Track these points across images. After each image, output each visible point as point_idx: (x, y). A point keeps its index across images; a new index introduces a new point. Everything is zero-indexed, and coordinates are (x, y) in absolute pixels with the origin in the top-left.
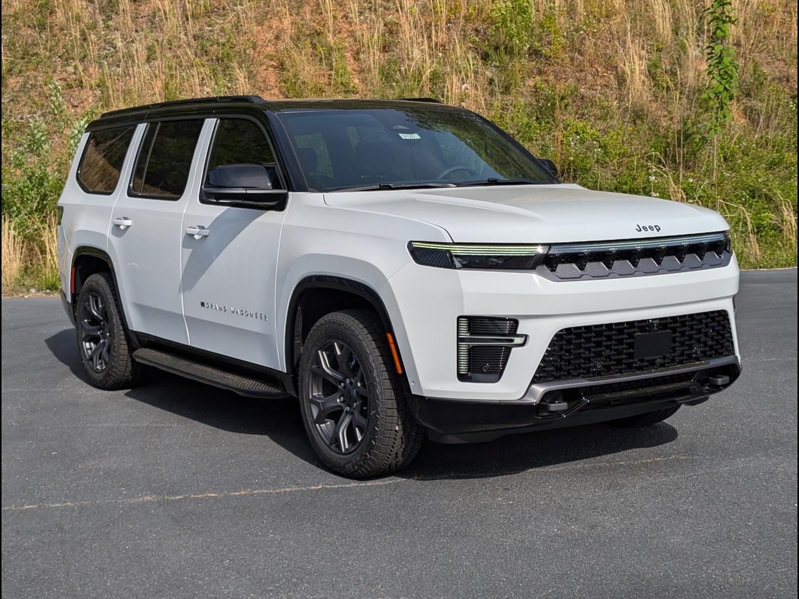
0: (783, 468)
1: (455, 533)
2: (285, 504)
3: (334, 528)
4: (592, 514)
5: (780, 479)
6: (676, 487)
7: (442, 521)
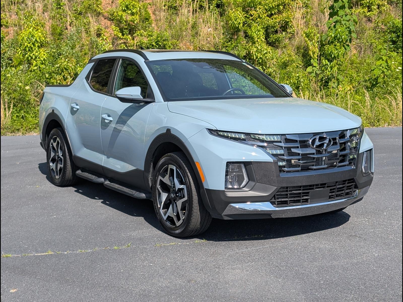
0: (314, 244)
1: (109, 285)
2: (23, 264)
3: (41, 280)
4: (193, 273)
5: (309, 251)
6: (249, 255)
7: (106, 276)
